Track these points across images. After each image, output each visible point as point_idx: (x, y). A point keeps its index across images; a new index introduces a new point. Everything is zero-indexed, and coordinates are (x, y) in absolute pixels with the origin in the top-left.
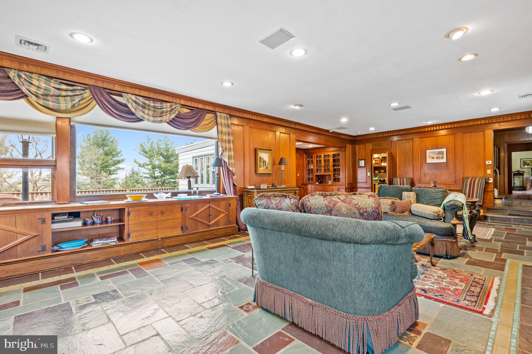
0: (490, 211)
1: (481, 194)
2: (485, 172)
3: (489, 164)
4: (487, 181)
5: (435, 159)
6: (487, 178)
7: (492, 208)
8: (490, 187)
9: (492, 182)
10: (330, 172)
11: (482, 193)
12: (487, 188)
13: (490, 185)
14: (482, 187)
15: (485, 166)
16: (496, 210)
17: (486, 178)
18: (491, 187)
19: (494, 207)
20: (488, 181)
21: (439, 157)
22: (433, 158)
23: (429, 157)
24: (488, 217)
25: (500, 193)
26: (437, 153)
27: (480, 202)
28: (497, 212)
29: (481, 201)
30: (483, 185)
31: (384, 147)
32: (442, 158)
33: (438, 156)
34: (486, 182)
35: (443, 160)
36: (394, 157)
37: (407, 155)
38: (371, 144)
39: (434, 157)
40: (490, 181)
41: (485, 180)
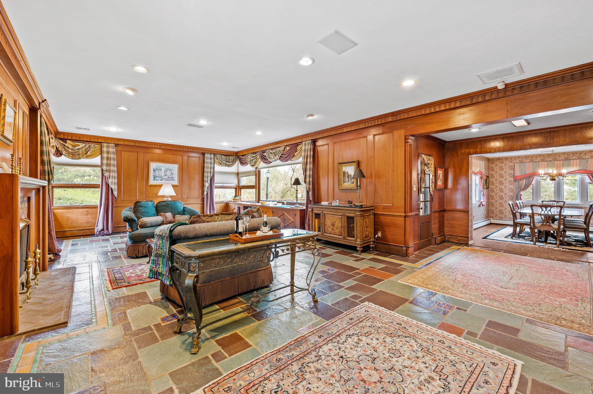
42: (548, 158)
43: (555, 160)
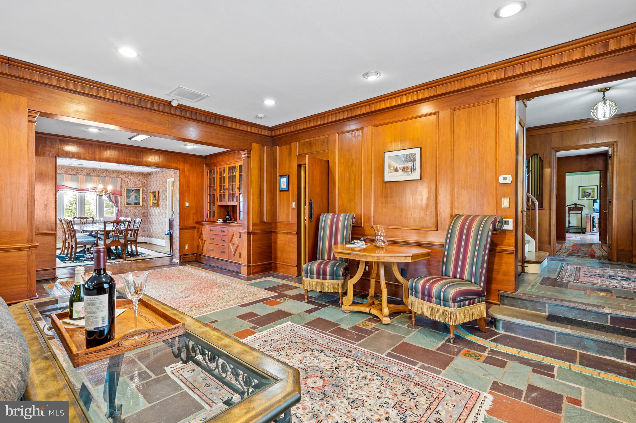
0: (506, 302)
1: (480, 261)
2: (498, 203)
3: (505, 182)
4: (498, 226)
5: (400, 171)
6: (499, 219)
7: (511, 296)
8: (506, 241)
9: (512, 229)
10: (235, 200)
11: (483, 260)
12: (501, 244)
13: (508, 236)
14: (484, 242)
15: (497, 189)
16: (519, 302)
17: (495, 220)
18: (509, 241)
19: (516, 290)
20: (502, 226)
21: (407, 168)
22: (396, 170)
23: (389, 167)
24: (499, 320)
25: (540, 248)
26: (403, 159)
27: (478, 282)
28: (522, 305)
29: (480, 281)
30: (487, 236)
31: (317, 150)
32: (413, 170)
33: (405, 165)
34: (494, 229)
35: (413, 173)
36: (332, 170)
37: (352, 165)
38: (297, 143)
39: (398, 168)
40: (505, 227)
41: (494, 223)
42: (71, 172)
43: (77, 174)
